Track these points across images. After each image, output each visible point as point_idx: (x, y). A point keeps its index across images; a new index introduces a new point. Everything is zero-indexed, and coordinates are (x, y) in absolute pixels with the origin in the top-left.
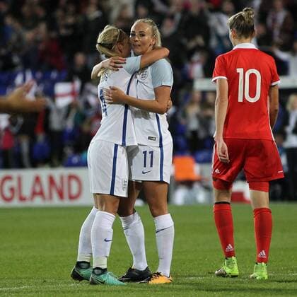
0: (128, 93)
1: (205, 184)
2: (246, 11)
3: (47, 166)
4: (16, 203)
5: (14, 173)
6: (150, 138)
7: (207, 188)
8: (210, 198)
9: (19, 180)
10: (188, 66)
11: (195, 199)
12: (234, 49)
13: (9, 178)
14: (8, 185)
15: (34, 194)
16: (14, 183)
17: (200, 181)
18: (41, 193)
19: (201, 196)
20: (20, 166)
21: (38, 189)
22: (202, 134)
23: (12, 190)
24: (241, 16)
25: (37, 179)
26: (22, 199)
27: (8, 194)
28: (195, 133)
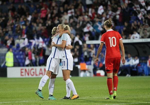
0: (57, 43)
1: (89, 71)
2: (109, 20)
3: (44, 65)
4: (35, 76)
5: (34, 68)
6: (63, 57)
7: (90, 72)
8: (91, 75)
9: (36, 70)
10: (84, 37)
11: (86, 75)
12: (107, 31)
13: (33, 69)
14: (32, 71)
15: (40, 74)
16: (34, 71)
17: (88, 70)
18: (42, 74)
19: (88, 74)
20: (36, 66)
21: (41, 72)
22: (88, 56)
24: (108, 22)
25: (41, 69)
26: (36, 75)
27: (32, 74)
28: (86, 56)
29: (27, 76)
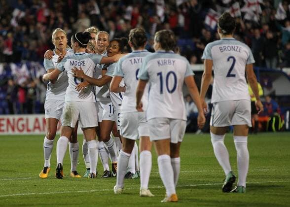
4: (25, 133)
5: (25, 117)
9: (27, 120)
13: (21, 119)
14: (21, 123)
15: (35, 128)
16: (24, 122)
18: (39, 128)
21: (37, 125)
23: (23, 125)
25: (37, 120)
26: (28, 130)
27: (21, 128)
29: (10, 132)
